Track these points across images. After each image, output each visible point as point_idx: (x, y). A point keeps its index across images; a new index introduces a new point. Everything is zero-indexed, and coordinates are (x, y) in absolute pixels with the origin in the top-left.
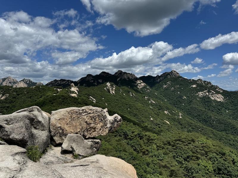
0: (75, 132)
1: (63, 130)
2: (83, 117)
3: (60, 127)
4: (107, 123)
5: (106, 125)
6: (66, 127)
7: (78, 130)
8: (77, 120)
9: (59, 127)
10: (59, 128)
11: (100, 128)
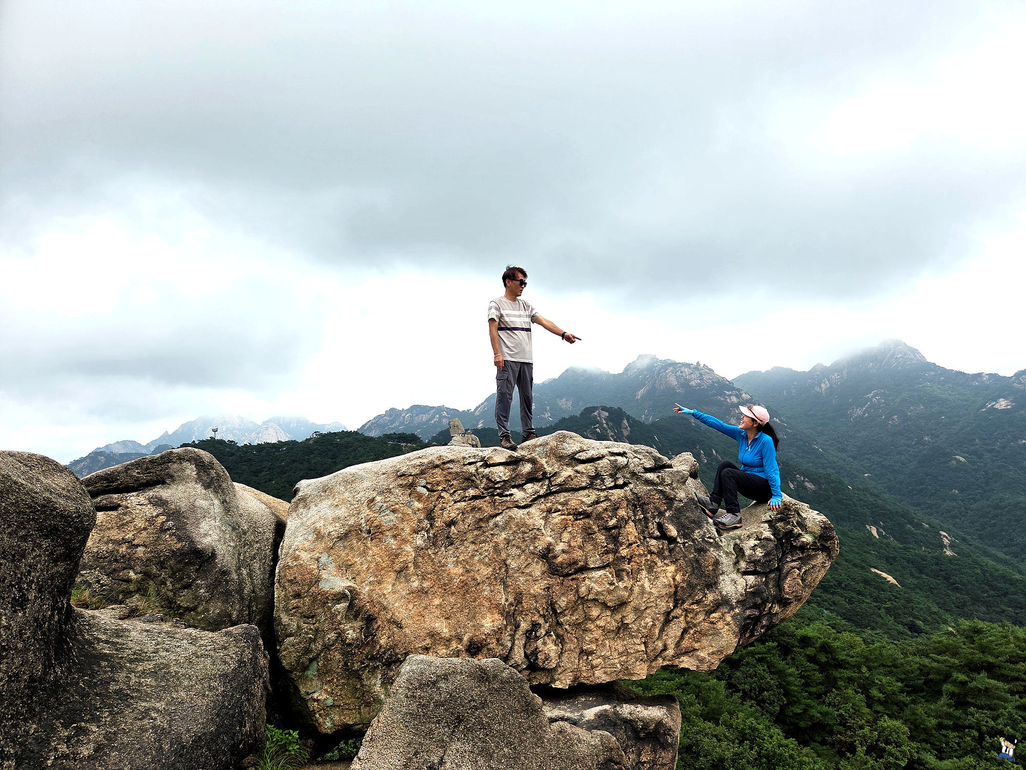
0: (461, 640)
1: (370, 620)
2: (521, 513)
3: (350, 597)
4: (717, 563)
5: (712, 585)
6: (391, 598)
7: (489, 622)
8: (470, 537)
9: (340, 597)
10: (342, 606)
11: (663, 606)
